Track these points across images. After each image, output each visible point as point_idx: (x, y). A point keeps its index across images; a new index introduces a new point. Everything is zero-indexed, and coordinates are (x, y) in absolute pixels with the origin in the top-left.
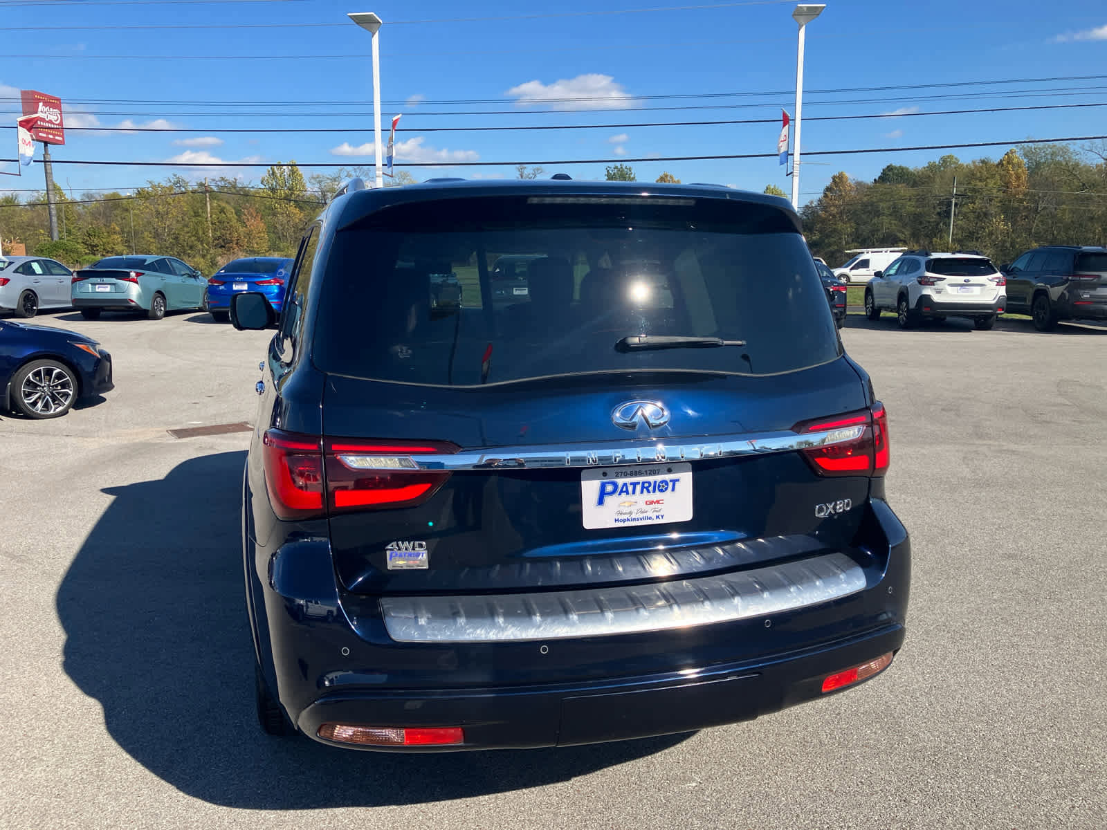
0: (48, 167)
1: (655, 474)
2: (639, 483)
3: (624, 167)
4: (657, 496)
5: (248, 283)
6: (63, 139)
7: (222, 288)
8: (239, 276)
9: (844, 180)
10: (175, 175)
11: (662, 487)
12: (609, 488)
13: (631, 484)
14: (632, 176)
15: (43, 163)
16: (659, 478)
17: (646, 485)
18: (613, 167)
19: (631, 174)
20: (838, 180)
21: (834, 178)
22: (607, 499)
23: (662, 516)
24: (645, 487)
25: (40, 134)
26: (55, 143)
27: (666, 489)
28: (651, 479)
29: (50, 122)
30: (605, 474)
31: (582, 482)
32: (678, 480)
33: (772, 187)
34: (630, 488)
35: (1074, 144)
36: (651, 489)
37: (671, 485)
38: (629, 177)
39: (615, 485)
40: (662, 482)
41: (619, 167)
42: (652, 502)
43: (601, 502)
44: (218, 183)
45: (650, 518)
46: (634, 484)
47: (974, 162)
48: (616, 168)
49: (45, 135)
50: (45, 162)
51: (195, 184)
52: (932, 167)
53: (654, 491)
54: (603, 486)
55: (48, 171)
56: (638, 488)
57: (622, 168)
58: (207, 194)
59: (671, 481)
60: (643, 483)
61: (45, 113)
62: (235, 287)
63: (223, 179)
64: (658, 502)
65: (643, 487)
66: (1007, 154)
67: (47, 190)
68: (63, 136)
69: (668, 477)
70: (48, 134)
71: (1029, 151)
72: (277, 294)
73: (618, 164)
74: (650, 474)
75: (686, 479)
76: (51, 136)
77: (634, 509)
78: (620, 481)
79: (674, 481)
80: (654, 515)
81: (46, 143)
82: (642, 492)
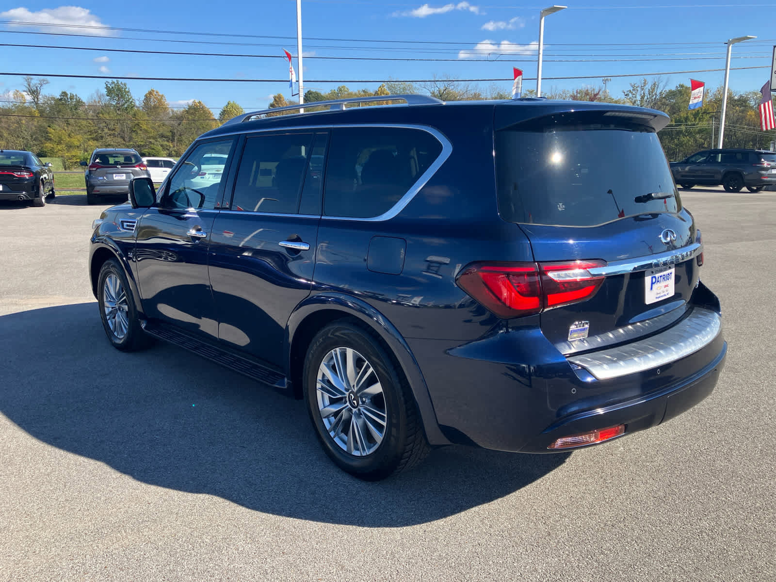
3: (120, 83)
9: (282, 99)
14: (127, 90)
18: (110, 82)
19: (126, 88)
20: (278, 99)
21: (275, 98)
33: (232, 102)
35: (416, 84)
38: (125, 90)
41: (116, 82)
47: (359, 92)
48: (113, 83)
52: (333, 93)
57: (118, 83)
66: (380, 87)
71: (391, 86)
73: (115, 80)
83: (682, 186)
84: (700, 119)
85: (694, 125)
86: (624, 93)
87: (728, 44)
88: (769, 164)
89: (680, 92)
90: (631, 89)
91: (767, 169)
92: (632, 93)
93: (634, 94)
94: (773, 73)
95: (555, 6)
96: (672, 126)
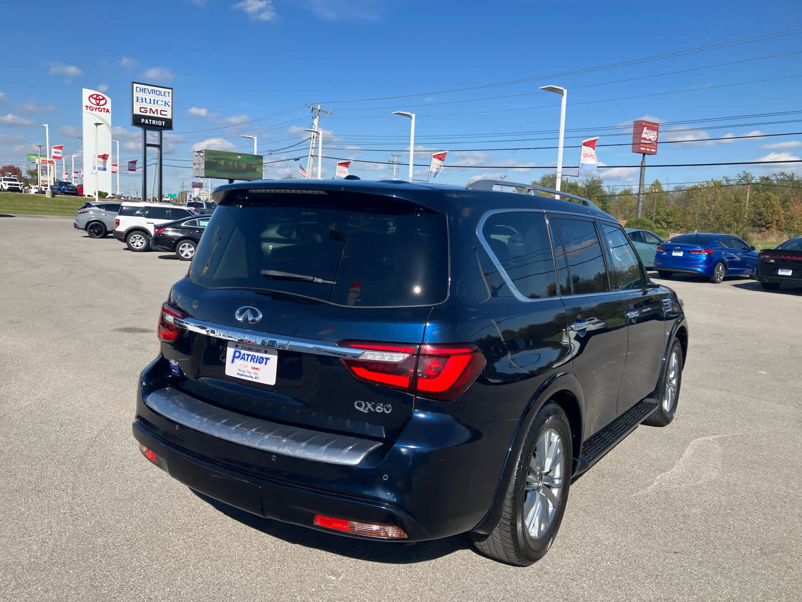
0: (643, 170)
1: (258, 352)
2: (250, 355)
4: (257, 365)
5: (684, 251)
6: (656, 151)
7: (664, 253)
8: (679, 246)
10: (744, 172)
11: (260, 360)
12: (237, 354)
13: (247, 355)
15: (640, 168)
16: (260, 355)
17: (253, 357)
22: (236, 360)
23: (258, 378)
24: (253, 358)
25: (642, 148)
26: (650, 153)
27: (262, 362)
28: (256, 354)
29: (650, 140)
30: (237, 346)
31: (228, 348)
32: (269, 359)
34: (246, 357)
36: (255, 360)
37: (265, 360)
39: (240, 353)
40: (261, 358)
42: (254, 368)
43: (233, 361)
44: (778, 177)
45: (252, 377)
46: (248, 355)
49: (644, 149)
50: (641, 166)
51: (759, 178)
53: (256, 362)
54: (235, 352)
55: (642, 173)
56: (250, 358)
58: (749, 186)
59: (265, 358)
60: (253, 356)
61: (648, 135)
62: (674, 254)
63: (782, 174)
64: (257, 369)
65: (252, 358)
67: (640, 185)
68: (656, 149)
69: (265, 356)
70: (646, 148)
72: (705, 261)
74: (256, 352)
75: (274, 359)
76: (648, 150)
77: (246, 369)
78: (243, 352)
79: (267, 359)
80: (254, 376)
81: (644, 154)
82: (251, 361)
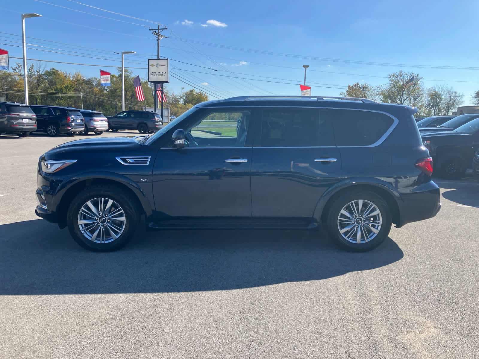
83: (112, 130)
84: (69, 90)
85: (66, 93)
86: (12, 68)
87: (123, 53)
88: (158, 119)
89: (54, 73)
90: (17, 66)
91: (158, 122)
92: (18, 69)
93: (19, 70)
94: (149, 73)
95: (35, 14)
96: (53, 93)
